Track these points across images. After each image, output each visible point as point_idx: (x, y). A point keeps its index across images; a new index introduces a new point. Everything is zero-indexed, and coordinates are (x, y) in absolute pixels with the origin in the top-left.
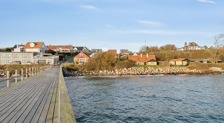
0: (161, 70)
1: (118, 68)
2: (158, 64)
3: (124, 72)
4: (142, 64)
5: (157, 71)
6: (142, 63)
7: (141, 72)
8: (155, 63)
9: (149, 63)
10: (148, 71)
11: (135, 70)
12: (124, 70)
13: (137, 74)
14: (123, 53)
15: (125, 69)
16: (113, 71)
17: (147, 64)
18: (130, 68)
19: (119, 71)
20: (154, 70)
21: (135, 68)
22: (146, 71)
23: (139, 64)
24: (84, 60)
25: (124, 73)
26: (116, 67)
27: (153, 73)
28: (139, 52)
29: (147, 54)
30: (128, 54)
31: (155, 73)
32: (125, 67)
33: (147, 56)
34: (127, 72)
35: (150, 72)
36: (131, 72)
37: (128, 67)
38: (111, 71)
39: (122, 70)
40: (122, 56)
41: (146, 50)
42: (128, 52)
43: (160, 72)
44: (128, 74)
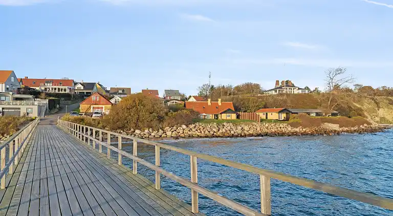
0: (246, 128)
1: (170, 125)
2: (238, 117)
3: (181, 132)
4: (211, 117)
5: (239, 131)
6: (211, 115)
7: (212, 133)
8: (234, 116)
9: (224, 116)
10: (224, 131)
11: (202, 128)
12: (181, 128)
13: (205, 135)
14: (170, 97)
15: (184, 126)
17: (220, 118)
18: (193, 125)
19: (172, 130)
20: (234, 129)
21: (201, 124)
22: (220, 131)
23: (206, 118)
24: (102, 108)
25: (182, 135)
26: (165, 123)
27: (233, 135)
28: (197, 95)
29: (220, 100)
30: (180, 99)
31: (236, 134)
32: (183, 123)
33: (219, 103)
34: (186, 132)
35: (229, 132)
36: (194, 133)
37: (189, 124)
38: (158, 131)
39: (179, 128)
40: (169, 101)
41: (209, 92)
42: (180, 95)
43: (245, 132)
44: (189, 137)
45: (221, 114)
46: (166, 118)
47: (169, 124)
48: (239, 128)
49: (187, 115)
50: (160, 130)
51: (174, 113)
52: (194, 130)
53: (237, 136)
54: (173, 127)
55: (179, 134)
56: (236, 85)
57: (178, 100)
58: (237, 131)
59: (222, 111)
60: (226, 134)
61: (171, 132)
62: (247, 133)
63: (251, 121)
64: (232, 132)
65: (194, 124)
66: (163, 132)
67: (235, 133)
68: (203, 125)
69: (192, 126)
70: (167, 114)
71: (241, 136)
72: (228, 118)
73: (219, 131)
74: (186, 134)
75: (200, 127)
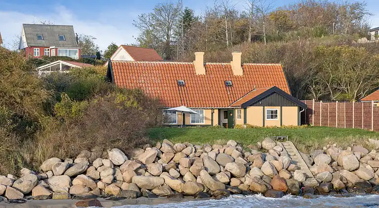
0: (347, 159)
1: (62, 151)
3: (106, 175)
4: (208, 117)
5: (321, 170)
6: (207, 113)
7: (223, 178)
8: (290, 115)
9: (255, 116)
10: (267, 170)
11: (184, 162)
12: (107, 163)
13: (198, 189)
14: (42, 48)
15: (116, 156)
16: (27, 175)
17: (239, 121)
18: (150, 152)
19: (72, 171)
20: (302, 164)
21: (178, 145)
22: (255, 172)
23: (189, 121)
25: (113, 189)
26: (43, 145)
27: (301, 185)
28: (137, 43)
29: (237, 57)
30: (76, 56)
31: (313, 182)
32: (112, 143)
33: (236, 65)
34: (127, 176)
35: (285, 175)
36: (156, 181)
37: (137, 146)
38: (18, 175)
39: (96, 163)
40: (40, 63)
41: (177, 34)
42: (76, 41)
43: (345, 173)
44: (140, 194)
45: (245, 106)
46: (46, 121)
47: (57, 148)
48: (322, 160)
49: (127, 112)
50: (25, 171)
51: (75, 106)
52: (155, 169)
53: (317, 191)
54: (73, 157)
55: (100, 185)
56: (274, 8)
57: (72, 60)
58: (314, 169)
59: (250, 97)
60: (277, 184)
61: (66, 178)
62: (352, 179)
63: (361, 133)
64: (298, 176)
65: (152, 146)
66: (34, 178)
67: (307, 177)
68: (187, 151)
69: (146, 154)
70: (47, 108)
71: (332, 190)
72: (271, 123)
73: (248, 170)
74: (124, 186)
75: (178, 157)
